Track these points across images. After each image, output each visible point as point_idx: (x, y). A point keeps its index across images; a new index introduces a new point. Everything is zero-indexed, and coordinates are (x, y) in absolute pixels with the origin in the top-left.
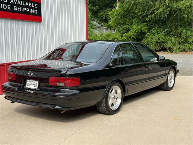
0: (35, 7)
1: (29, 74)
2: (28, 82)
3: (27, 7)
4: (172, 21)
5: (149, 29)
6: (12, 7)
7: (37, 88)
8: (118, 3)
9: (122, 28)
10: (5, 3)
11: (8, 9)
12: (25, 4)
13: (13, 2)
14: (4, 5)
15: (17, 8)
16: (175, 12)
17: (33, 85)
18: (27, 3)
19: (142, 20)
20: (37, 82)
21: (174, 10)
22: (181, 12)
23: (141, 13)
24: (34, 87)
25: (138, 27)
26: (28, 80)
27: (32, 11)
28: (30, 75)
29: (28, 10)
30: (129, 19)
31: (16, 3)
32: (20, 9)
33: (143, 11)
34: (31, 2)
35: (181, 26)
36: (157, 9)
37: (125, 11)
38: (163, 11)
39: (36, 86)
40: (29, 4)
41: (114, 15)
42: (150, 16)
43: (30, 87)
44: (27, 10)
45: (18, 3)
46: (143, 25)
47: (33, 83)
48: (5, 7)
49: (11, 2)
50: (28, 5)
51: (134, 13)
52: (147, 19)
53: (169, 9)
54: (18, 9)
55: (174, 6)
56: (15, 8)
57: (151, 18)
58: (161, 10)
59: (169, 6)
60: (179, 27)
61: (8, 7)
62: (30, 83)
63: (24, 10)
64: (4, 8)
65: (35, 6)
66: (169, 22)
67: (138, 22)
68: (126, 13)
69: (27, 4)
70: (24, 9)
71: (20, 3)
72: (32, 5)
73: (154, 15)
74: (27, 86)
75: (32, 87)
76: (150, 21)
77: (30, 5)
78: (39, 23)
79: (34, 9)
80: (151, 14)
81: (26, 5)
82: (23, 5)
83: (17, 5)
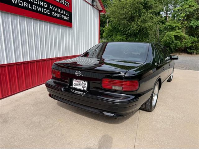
1: (77, 73)
2: (75, 82)
3: (62, 14)
4: (140, 34)
5: (127, 39)
6: (51, 12)
7: (85, 89)
8: (108, 24)
9: (111, 38)
10: (45, 8)
11: (48, 13)
12: (61, 11)
13: (51, 8)
15: (55, 14)
16: (143, 29)
17: (81, 86)
19: (123, 34)
20: (86, 83)
21: (142, 28)
22: (146, 29)
23: (122, 29)
24: (83, 87)
25: (120, 38)
26: (74, 80)
27: (66, 18)
28: (78, 75)
29: (63, 16)
30: (115, 33)
31: (54, 9)
32: (57, 15)
33: (124, 28)
34: (66, 11)
35: (145, 38)
36: (133, 27)
37: (113, 28)
38: (136, 29)
39: (85, 87)
41: (106, 30)
42: (128, 31)
43: (77, 87)
45: (56, 10)
46: (123, 36)
47: (81, 83)
48: (45, 11)
49: (50, 8)
50: (63, 12)
51: (118, 29)
52: (126, 33)
53: (139, 27)
54: (56, 14)
55: (143, 26)
56: (53, 14)
57: (128, 32)
58: (135, 28)
59: (139, 26)
60: (144, 38)
61: (48, 12)
62: (77, 83)
64: (44, 12)
65: (68, 14)
66: (139, 35)
67: (120, 35)
68: (113, 29)
70: (60, 16)
71: (57, 10)
73: (130, 31)
74: (73, 86)
75: (80, 87)
76: (127, 34)
77: (65, 13)
78: (70, 28)
79: (67, 16)
80: (129, 30)
82: (59, 12)
83: (55, 12)
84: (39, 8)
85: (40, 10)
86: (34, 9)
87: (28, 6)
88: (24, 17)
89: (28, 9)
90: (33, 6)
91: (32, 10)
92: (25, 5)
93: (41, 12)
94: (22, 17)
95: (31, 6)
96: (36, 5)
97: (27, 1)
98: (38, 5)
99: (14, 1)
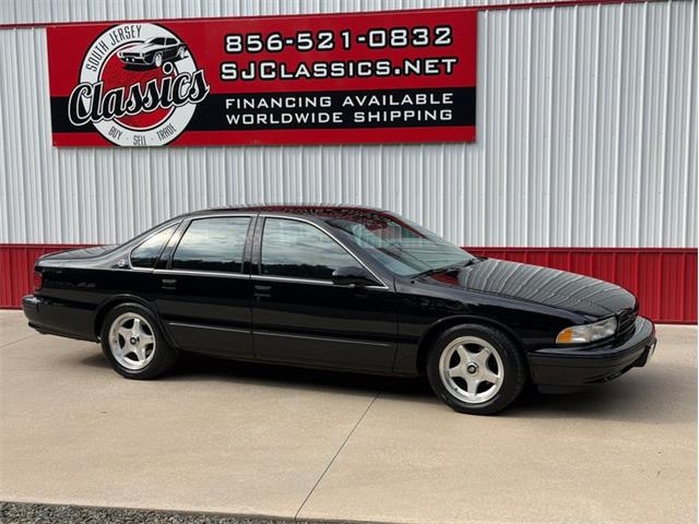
0: (444, 102)
3: (407, 107)
6: (347, 116)
10: (324, 110)
11: (335, 121)
12: (398, 100)
14: (320, 114)
15: (366, 116)
18: (407, 96)
27: (429, 115)
29: (408, 114)
31: (361, 104)
32: (378, 116)
34: (428, 91)
40: (418, 99)
44: (406, 116)
45: (371, 102)
48: (324, 118)
49: (345, 103)
50: (410, 102)
54: (370, 116)
56: (359, 117)
61: (334, 117)
63: (392, 117)
64: (320, 121)
65: (444, 98)
69: (407, 99)
70: (395, 115)
71: (377, 102)
72: (428, 99)
77: (421, 99)
79: (438, 107)
81: (404, 101)
82: (391, 103)
83: (366, 109)
84: (302, 115)
85: (305, 121)
86: (283, 122)
87: (268, 120)
88: (258, 146)
89: (269, 126)
90: (283, 115)
91: (281, 126)
92: (259, 119)
93: (309, 124)
94: (252, 146)
95: (277, 118)
96: (292, 111)
97: (263, 110)
98: (298, 110)
99: (232, 119)
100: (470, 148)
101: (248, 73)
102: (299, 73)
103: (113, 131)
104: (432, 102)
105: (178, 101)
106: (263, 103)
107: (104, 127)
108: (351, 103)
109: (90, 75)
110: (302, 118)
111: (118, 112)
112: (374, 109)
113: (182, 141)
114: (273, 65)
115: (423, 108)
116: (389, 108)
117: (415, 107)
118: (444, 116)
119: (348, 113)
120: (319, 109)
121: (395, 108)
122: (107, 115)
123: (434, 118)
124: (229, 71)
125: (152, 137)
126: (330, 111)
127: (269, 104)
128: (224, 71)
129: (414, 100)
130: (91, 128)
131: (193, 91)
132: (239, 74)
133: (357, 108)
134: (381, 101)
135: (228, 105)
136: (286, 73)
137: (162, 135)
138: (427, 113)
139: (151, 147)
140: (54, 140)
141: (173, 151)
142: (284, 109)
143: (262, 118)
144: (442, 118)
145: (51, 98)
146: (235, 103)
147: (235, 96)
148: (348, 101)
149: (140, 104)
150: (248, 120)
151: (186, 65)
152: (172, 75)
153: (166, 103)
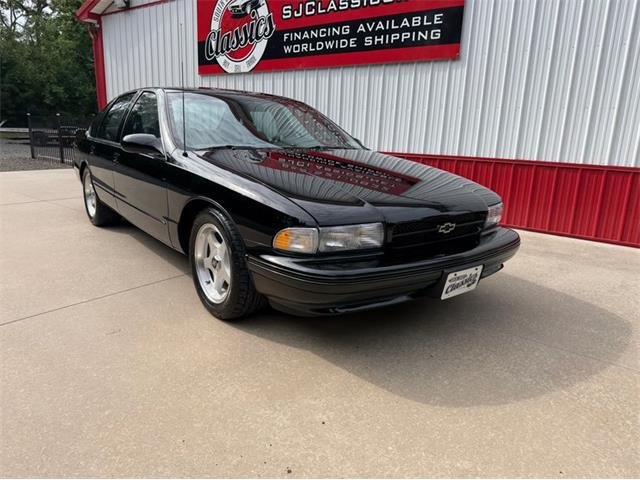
0: (435, 22)
3: (405, 29)
6: (360, 41)
10: (344, 37)
11: (351, 46)
12: (399, 24)
14: (341, 41)
15: (373, 40)
18: (405, 20)
27: (421, 36)
29: (405, 36)
31: (370, 30)
32: (382, 40)
34: (423, 14)
40: (414, 22)
44: (403, 38)
45: (377, 28)
48: (344, 43)
49: (359, 29)
50: (408, 24)
54: (376, 40)
56: (368, 41)
61: (351, 43)
63: (393, 39)
64: (341, 46)
65: (436, 19)
69: (405, 23)
70: (395, 37)
71: (382, 27)
72: (422, 21)
77: (416, 21)
79: (429, 28)
81: (403, 24)
82: (393, 27)
83: (374, 33)
84: (330, 43)
85: (331, 47)
86: (318, 49)
87: (308, 48)
88: (302, 70)
89: (308, 53)
90: (318, 44)
91: (316, 53)
92: (303, 48)
93: (334, 51)
94: (299, 70)
95: (314, 46)
96: (323, 39)
97: (306, 41)
98: (327, 39)
99: (287, 49)
100: (455, 64)
101: (298, 12)
102: (330, 7)
103: (225, 62)
104: (425, 24)
105: (258, 38)
106: (306, 35)
107: (221, 59)
108: (363, 30)
109: (215, 26)
110: (330, 45)
111: (228, 49)
112: (380, 33)
113: (259, 68)
114: (313, 3)
115: (417, 29)
116: (391, 31)
117: (411, 29)
118: (434, 36)
119: (361, 37)
120: (341, 36)
121: (395, 31)
122: (223, 52)
123: (425, 38)
124: (287, 12)
125: (245, 66)
126: (348, 37)
127: (310, 35)
128: (285, 12)
129: (410, 23)
130: (215, 61)
131: (266, 30)
132: (293, 14)
133: (368, 33)
134: (385, 27)
135: (285, 38)
136: (322, 9)
137: (249, 63)
138: (420, 33)
139: (244, 73)
140: (200, 70)
141: (256, 76)
142: (319, 39)
143: (305, 47)
144: (432, 38)
145: (199, 43)
146: (289, 36)
147: (289, 31)
148: (361, 28)
149: (238, 42)
150: (296, 49)
151: (263, 11)
152: (255, 19)
153: (252, 40)
